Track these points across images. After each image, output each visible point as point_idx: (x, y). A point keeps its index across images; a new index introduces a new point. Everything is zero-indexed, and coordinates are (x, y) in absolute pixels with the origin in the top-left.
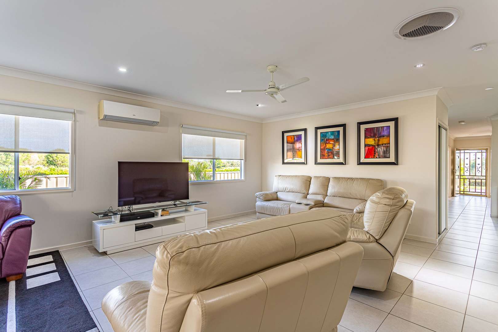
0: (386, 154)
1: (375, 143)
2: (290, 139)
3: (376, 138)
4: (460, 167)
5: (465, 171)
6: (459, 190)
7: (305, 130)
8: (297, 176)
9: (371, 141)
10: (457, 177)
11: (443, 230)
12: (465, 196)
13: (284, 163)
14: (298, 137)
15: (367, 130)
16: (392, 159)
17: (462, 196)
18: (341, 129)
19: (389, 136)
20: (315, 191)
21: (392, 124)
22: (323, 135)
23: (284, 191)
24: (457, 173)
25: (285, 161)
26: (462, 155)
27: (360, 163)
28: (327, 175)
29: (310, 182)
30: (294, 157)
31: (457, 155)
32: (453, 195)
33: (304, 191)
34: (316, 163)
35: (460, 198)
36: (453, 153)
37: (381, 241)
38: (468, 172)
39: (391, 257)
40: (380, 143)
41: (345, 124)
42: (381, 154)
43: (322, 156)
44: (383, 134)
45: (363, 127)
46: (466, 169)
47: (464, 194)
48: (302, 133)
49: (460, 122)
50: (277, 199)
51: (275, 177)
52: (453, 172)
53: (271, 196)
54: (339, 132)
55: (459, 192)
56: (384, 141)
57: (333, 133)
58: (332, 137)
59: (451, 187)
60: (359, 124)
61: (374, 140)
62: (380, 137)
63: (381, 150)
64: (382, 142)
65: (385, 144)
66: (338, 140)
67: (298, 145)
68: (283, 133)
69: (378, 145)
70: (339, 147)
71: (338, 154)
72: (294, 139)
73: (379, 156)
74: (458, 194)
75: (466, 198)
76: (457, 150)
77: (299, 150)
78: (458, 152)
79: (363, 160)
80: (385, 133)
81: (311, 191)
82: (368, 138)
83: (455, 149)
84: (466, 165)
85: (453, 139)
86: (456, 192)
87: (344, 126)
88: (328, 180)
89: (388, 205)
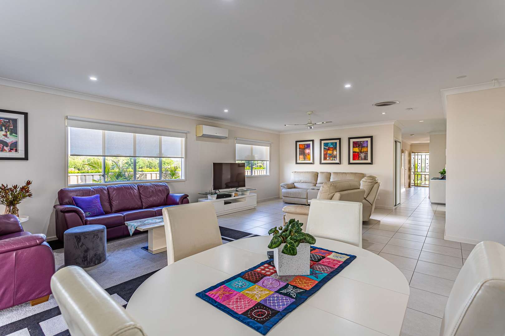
0: (366, 158)
1: (359, 151)
2: (302, 147)
3: (359, 147)
4: (414, 166)
5: (418, 168)
6: (414, 183)
7: (313, 141)
8: (308, 172)
9: (357, 150)
10: (412, 173)
11: (397, 204)
12: (418, 187)
13: (297, 163)
14: (308, 146)
15: (354, 142)
16: (369, 161)
17: (416, 188)
18: (338, 141)
19: (367, 147)
20: (321, 182)
21: (369, 140)
22: (326, 145)
23: (299, 182)
24: (413, 170)
25: (298, 162)
26: (416, 156)
27: (350, 163)
28: (329, 171)
29: (318, 176)
30: (305, 159)
31: (413, 157)
32: (409, 187)
33: (314, 182)
34: (321, 163)
35: (415, 189)
36: (410, 155)
37: (367, 199)
38: (420, 169)
39: (371, 205)
40: (362, 151)
41: (340, 138)
42: (363, 157)
43: (325, 159)
44: (363, 145)
45: (352, 141)
46: (419, 167)
47: (417, 186)
48: (311, 143)
49: (411, 135)
50: (295, 187)
51: (292, 173)
52: (410, 169)
53: (291, 185)
54: (336, 143)
55: (414, 185)
56: (364, 150)
57: (332, 143)
58: (332, 146)
59: (408, 181)
60: (350, 138)
61: (359, 149)
62: (362, 147)
63: (362, 155)
64: (363, 150)
65: (365, 152)
66: (336, 148)
67: (307, 151)
68: (297, 142)
69: (361, 152)
70: (337, 153)
71: (335, 157)
72: (305, 146)
73: (361, 159)
74: (413, 186)
75: (419, 188)
76: (413, 153)
77: (309, 154)
78: (414, 154)
79: (352, 161)
80: (365, 145)
81: (318, 182)
82: (355, 148)
83: (411, 152)
84: (418, 164)
85: (410, 144)
86: (412, 185)
87: (340, 139)
88: (330, 174)
89: (370, 182)
